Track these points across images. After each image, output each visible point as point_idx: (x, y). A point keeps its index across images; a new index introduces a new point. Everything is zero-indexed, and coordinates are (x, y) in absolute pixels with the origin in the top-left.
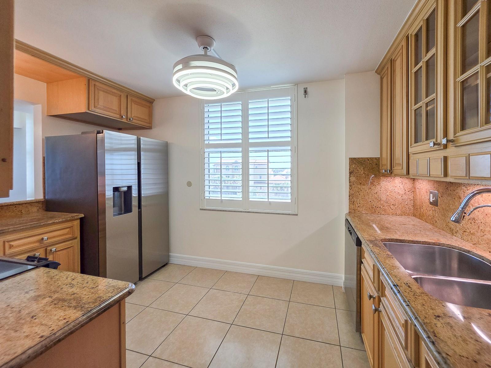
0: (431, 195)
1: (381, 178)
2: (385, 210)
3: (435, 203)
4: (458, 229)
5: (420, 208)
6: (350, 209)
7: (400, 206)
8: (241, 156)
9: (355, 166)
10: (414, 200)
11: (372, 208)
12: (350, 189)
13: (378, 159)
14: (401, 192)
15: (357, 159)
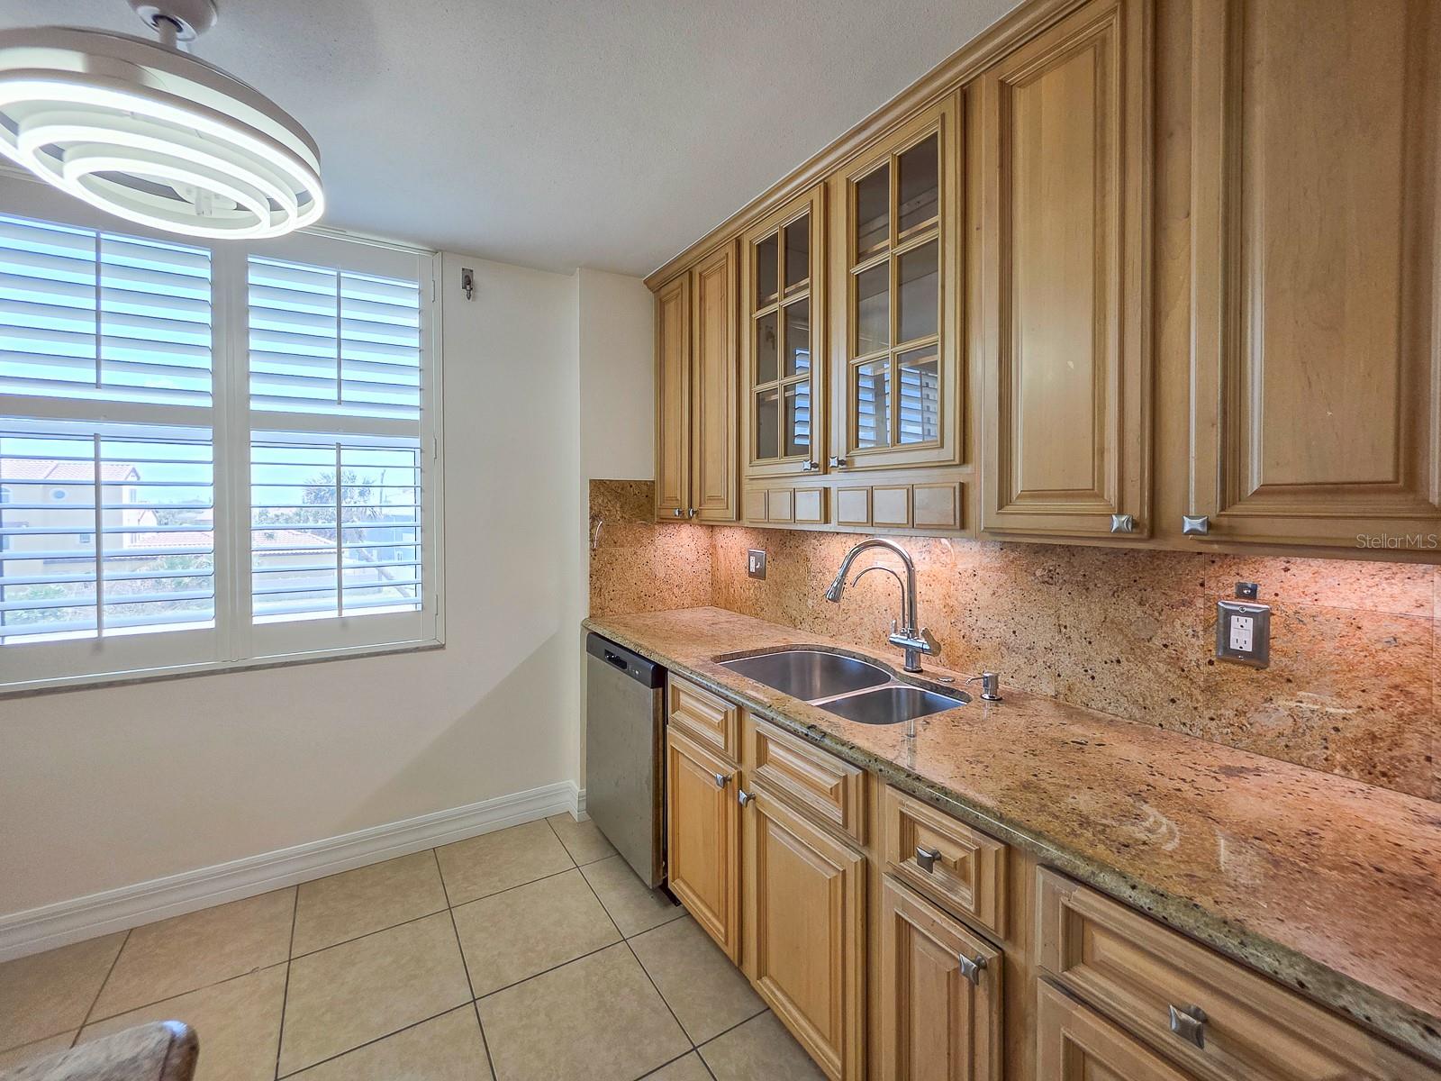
0: (753, 559)
1: (656, 527)
2: (663, 601)
3: (760, 574)
4: (804, 615)
5: (727, 587)
6: (592, 608)
7: (690, 588)
8: (211, 460)
9: (603, 501)
10: (713, 572)
11: (640, 598)
12: (593, 558)
13: (650, 485)
14: (692, 558)
15: (608, 482)
